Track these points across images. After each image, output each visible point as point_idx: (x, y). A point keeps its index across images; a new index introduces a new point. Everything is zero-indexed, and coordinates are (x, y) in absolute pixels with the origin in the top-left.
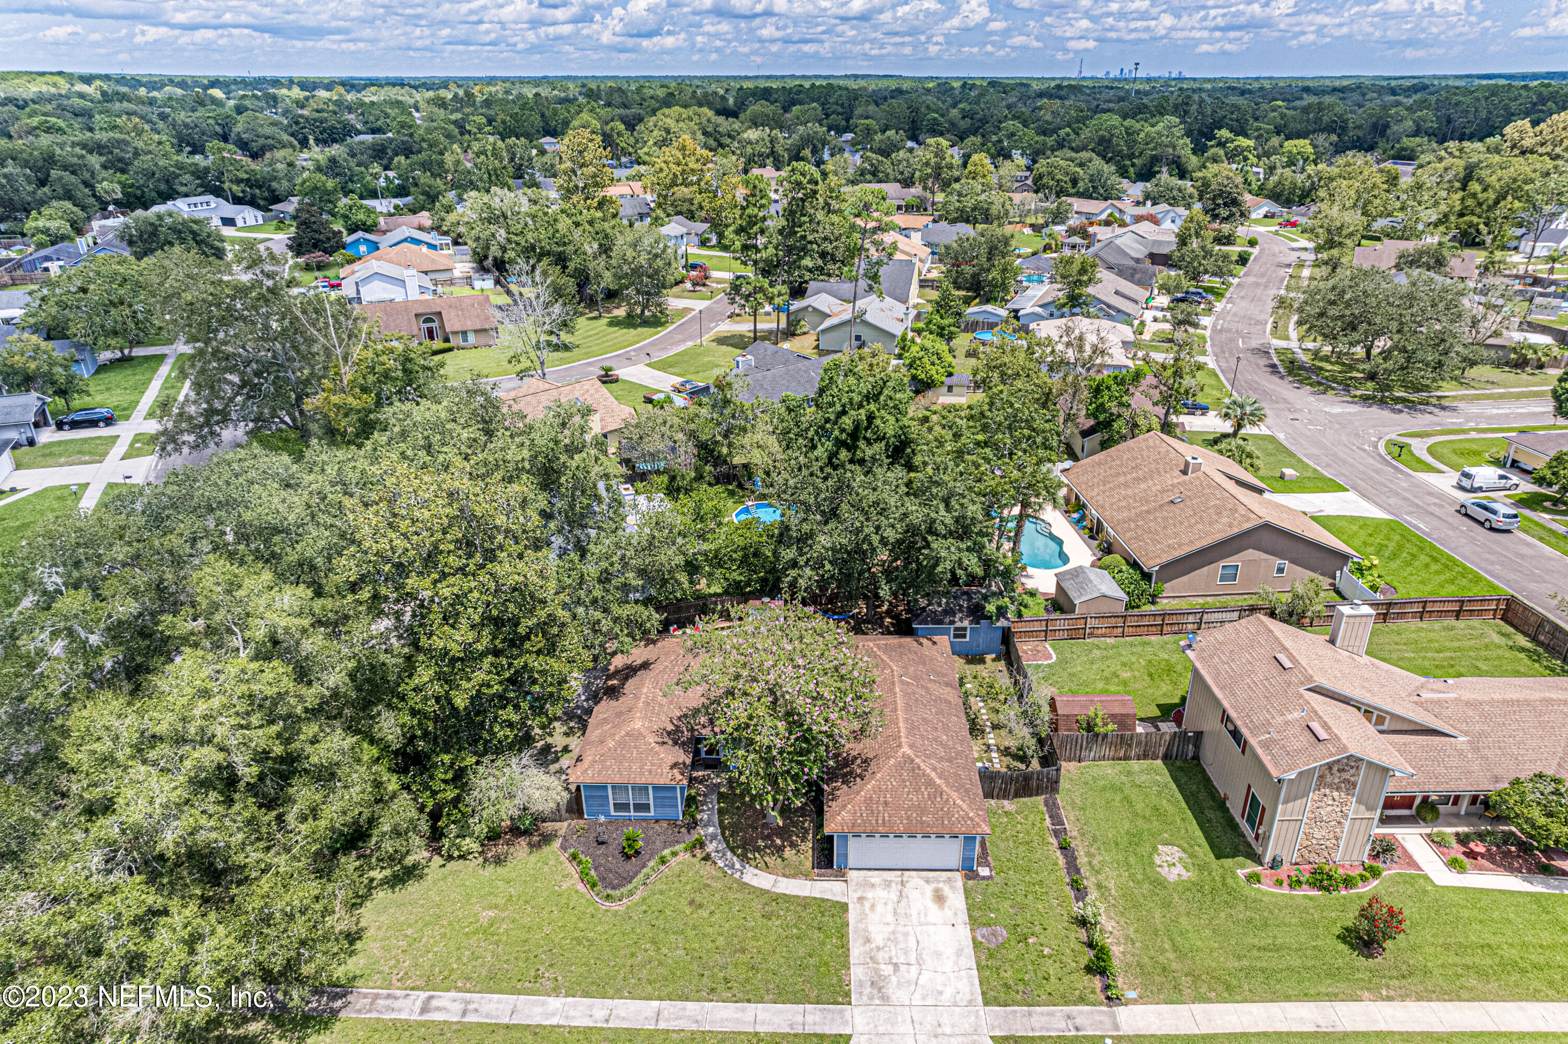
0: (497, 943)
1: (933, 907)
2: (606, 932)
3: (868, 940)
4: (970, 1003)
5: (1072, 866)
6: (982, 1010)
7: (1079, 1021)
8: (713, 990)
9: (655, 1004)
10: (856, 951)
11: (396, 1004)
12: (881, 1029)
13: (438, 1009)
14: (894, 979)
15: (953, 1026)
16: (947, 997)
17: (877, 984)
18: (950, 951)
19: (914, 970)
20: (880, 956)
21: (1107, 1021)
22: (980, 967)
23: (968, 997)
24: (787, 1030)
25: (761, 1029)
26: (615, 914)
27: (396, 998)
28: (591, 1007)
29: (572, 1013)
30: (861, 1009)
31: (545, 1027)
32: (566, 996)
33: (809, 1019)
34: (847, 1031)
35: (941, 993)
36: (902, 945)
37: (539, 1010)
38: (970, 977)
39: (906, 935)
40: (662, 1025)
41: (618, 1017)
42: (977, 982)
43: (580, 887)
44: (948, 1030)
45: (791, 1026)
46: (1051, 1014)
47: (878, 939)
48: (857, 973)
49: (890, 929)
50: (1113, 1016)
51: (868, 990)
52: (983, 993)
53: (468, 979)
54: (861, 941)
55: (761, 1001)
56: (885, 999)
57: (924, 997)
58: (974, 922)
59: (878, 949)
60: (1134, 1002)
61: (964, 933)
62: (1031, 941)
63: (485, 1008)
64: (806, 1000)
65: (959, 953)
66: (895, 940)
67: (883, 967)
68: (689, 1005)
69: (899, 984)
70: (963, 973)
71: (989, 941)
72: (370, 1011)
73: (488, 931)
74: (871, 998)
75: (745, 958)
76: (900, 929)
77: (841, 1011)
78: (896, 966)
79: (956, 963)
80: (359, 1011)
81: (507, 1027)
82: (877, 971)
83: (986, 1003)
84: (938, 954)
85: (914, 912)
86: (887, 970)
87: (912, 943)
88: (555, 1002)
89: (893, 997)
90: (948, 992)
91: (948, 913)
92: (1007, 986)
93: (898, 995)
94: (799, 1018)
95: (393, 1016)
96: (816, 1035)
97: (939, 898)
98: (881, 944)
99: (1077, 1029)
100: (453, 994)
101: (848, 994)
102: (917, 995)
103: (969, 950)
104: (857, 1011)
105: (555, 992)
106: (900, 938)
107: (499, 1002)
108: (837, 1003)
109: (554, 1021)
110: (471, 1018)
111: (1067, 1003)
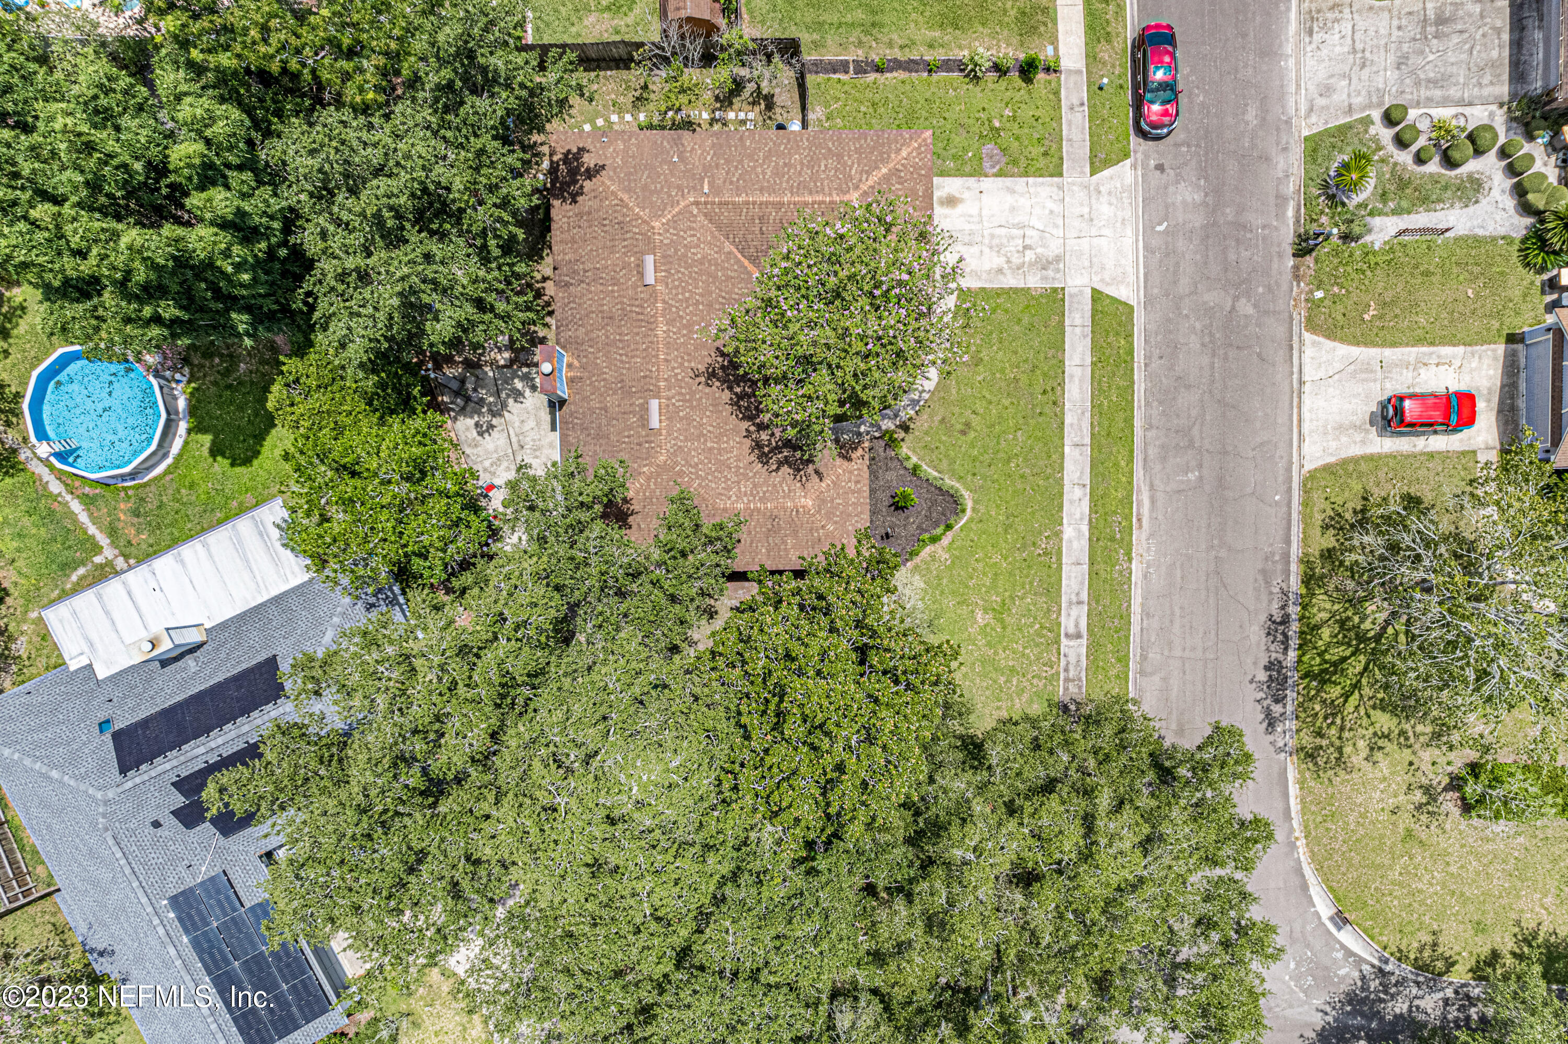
0: (1012, 598)
1: (960, 209)
2: (998, 506)
3: (1000, 271)
4: (1060, 188)
5: (910, 66)
6: (1067, 179)
7: (1076, 102)
8: (1054, 403)
9: (1067, 449)
10: (1011, 281)
11: (1072, 659)
12: (1087, 264)
13: (1077, 625)
14: (1039, 250)
15: (1082, 205)
16: (1057, 208)
17: (1044, 264)
18: (1010, 199)
19: (1029, 232)
20: (1016, 260)
21: (1073, 79)
22: (1026, 174)
23: (1055, 189)
24: (1089, 339)
25: (1088, 361)
26: (976, 502)
27: (1068, 663)
28: (1071, 502)
29: (1078, 516)
30: (1068, 280)
31: (1091, 534)
32: (1061, 524)
33: (1078, 321)
34: (1088, 292)
35: (1051, 212)
36: (1005, 241)
37: (1075, 544)
38: (1035, 184)
39: (992, 236)
40: (1087, 440)
41: (1080, 478)
42: (1041, 179)
43: (945, 541)
44: (1086, 210)
45: (1085, 337)
46: (1070, 123)
47: (999, 261)
48: (1034, 281)
49: (986, 250)
50: (1070, 72)
51: (1050, 273)
52: (1051, 176)
53: (1049, 610)
54: (1001, 277)
55: (1062, 362)
56: (1058, 259)
57: (1056, 226)
58: (978, 172)
59: (1008, 262)
60: (1056, 49)
61: (987, 183)
62: (997, 124)
63: (1075, 587)
64: (1061, 324)
65: (1012, 191)
66: (1000, 248)
67: (1027, 259)
68: (1068, 421)
69: (1043, 246)
70: (1032, 190)
71: (998, 162)
72: (1080, 680)
73: (1000, 612)
74: (1058, 271)
75: (1024, 379)
76: (986, 241)
77: (1071, 296)
78: (1026, 247)
79: (1022, 195)
80: (1080, 688)
81: (1092, 564)
82: (1031, 264)
83: (1060, 175)
84: (1013, 209)
85: (967, 227)
86: (1030, 256)
87: (1003, 231)
88: (1068, 532)
89: (1057, 252)
90: (1050, 205)
91: (966, 195)
92: (1045, 154)
93: (1053, 248)
94: (1078, 330)
95: (1084, 659)
96: (1093, 316)
97: (951, 201)
98: (1003, 259)
99: (1082, 104)
100: (1063, 619)
101: (1055, 290)
102: (1054, 232)
103: (1008, 181)
104: (1070, 282)
105: (1058, 534)
106: (996, 241)
107: (1069, 578)
108: (1063, 300)
109: (1085, 529)
110: (1084, 596)
111: (1060, 108)
